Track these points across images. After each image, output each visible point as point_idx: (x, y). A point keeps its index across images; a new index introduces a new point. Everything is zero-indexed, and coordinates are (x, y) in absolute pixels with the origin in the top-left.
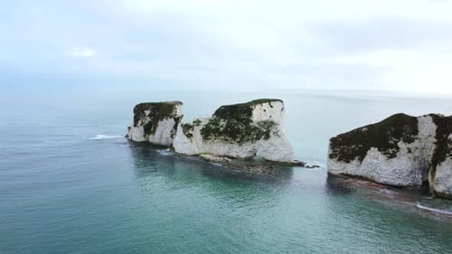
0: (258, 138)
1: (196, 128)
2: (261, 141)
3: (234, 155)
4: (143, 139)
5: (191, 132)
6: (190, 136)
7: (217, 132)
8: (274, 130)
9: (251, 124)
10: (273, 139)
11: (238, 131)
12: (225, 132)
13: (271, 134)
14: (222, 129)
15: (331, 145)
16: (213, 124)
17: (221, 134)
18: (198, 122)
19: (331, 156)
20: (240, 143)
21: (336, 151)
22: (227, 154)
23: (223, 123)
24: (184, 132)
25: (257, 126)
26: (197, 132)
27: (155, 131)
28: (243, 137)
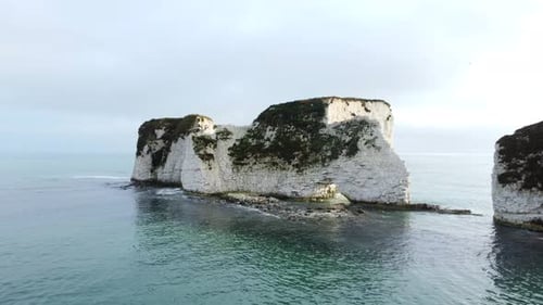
0: (334, 156)
1: (221, 144)
2: (341, 161)
3: (287, 191)
4: (149, 176)
5: (210, 150)
6: (207, 157)
7: (259, 152)
8: (367, 137)
9: (323, 131)
10: (364, 154)
11: (297, 146)
12: (274, 149)
13: (361, 144)
14: (267, 144)
15: (500, 152)
16: (254, 137)
17: (265, 153)
18: (225, 134)
19: (503, 179)
20: (299, 168)
21: (516, 166)
22: (275, 191)
23: (270, 134)
24: (197, 150)
25: (333, 133)
26: (222, 151)
27: (165, 160)
28: (306, 156)
